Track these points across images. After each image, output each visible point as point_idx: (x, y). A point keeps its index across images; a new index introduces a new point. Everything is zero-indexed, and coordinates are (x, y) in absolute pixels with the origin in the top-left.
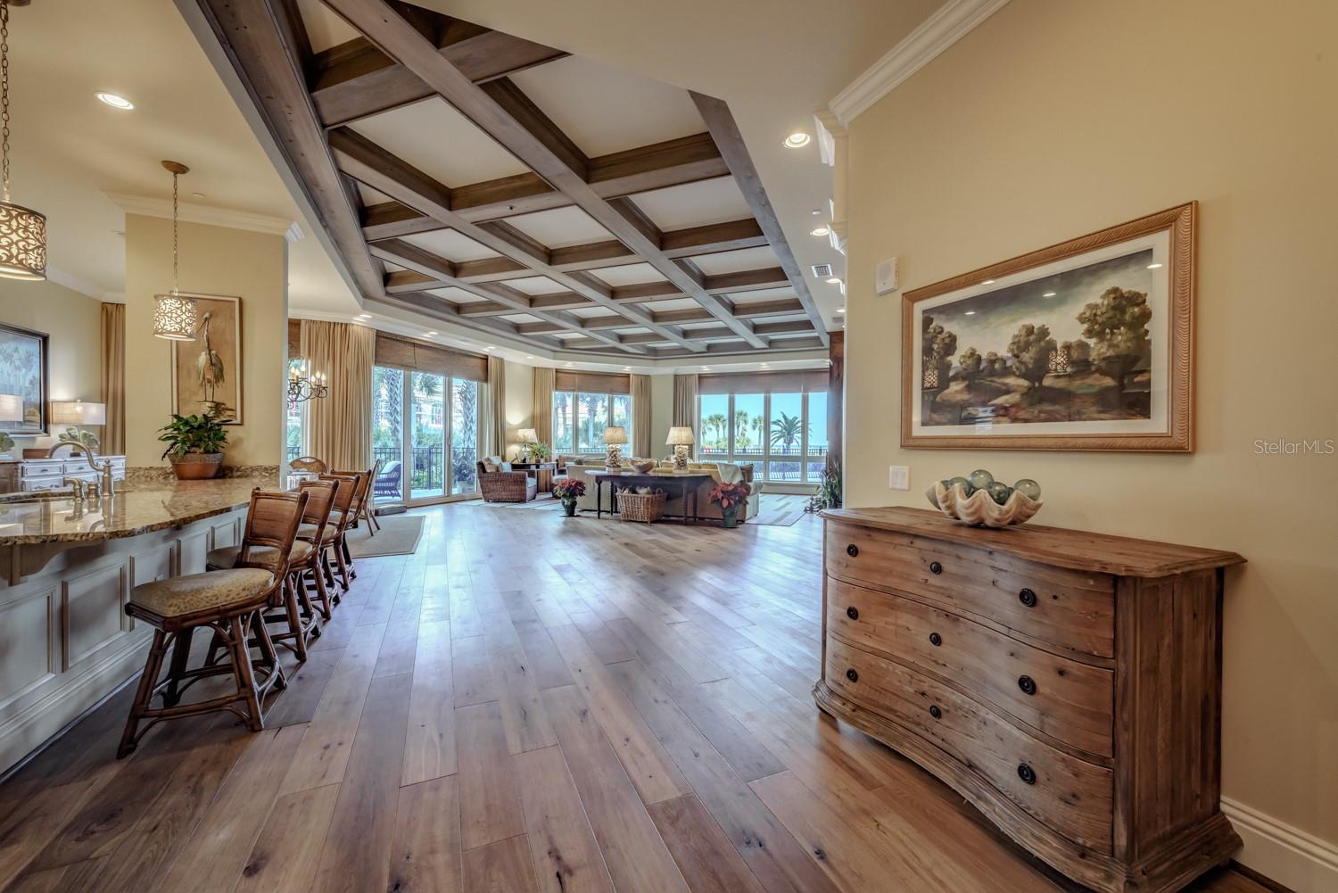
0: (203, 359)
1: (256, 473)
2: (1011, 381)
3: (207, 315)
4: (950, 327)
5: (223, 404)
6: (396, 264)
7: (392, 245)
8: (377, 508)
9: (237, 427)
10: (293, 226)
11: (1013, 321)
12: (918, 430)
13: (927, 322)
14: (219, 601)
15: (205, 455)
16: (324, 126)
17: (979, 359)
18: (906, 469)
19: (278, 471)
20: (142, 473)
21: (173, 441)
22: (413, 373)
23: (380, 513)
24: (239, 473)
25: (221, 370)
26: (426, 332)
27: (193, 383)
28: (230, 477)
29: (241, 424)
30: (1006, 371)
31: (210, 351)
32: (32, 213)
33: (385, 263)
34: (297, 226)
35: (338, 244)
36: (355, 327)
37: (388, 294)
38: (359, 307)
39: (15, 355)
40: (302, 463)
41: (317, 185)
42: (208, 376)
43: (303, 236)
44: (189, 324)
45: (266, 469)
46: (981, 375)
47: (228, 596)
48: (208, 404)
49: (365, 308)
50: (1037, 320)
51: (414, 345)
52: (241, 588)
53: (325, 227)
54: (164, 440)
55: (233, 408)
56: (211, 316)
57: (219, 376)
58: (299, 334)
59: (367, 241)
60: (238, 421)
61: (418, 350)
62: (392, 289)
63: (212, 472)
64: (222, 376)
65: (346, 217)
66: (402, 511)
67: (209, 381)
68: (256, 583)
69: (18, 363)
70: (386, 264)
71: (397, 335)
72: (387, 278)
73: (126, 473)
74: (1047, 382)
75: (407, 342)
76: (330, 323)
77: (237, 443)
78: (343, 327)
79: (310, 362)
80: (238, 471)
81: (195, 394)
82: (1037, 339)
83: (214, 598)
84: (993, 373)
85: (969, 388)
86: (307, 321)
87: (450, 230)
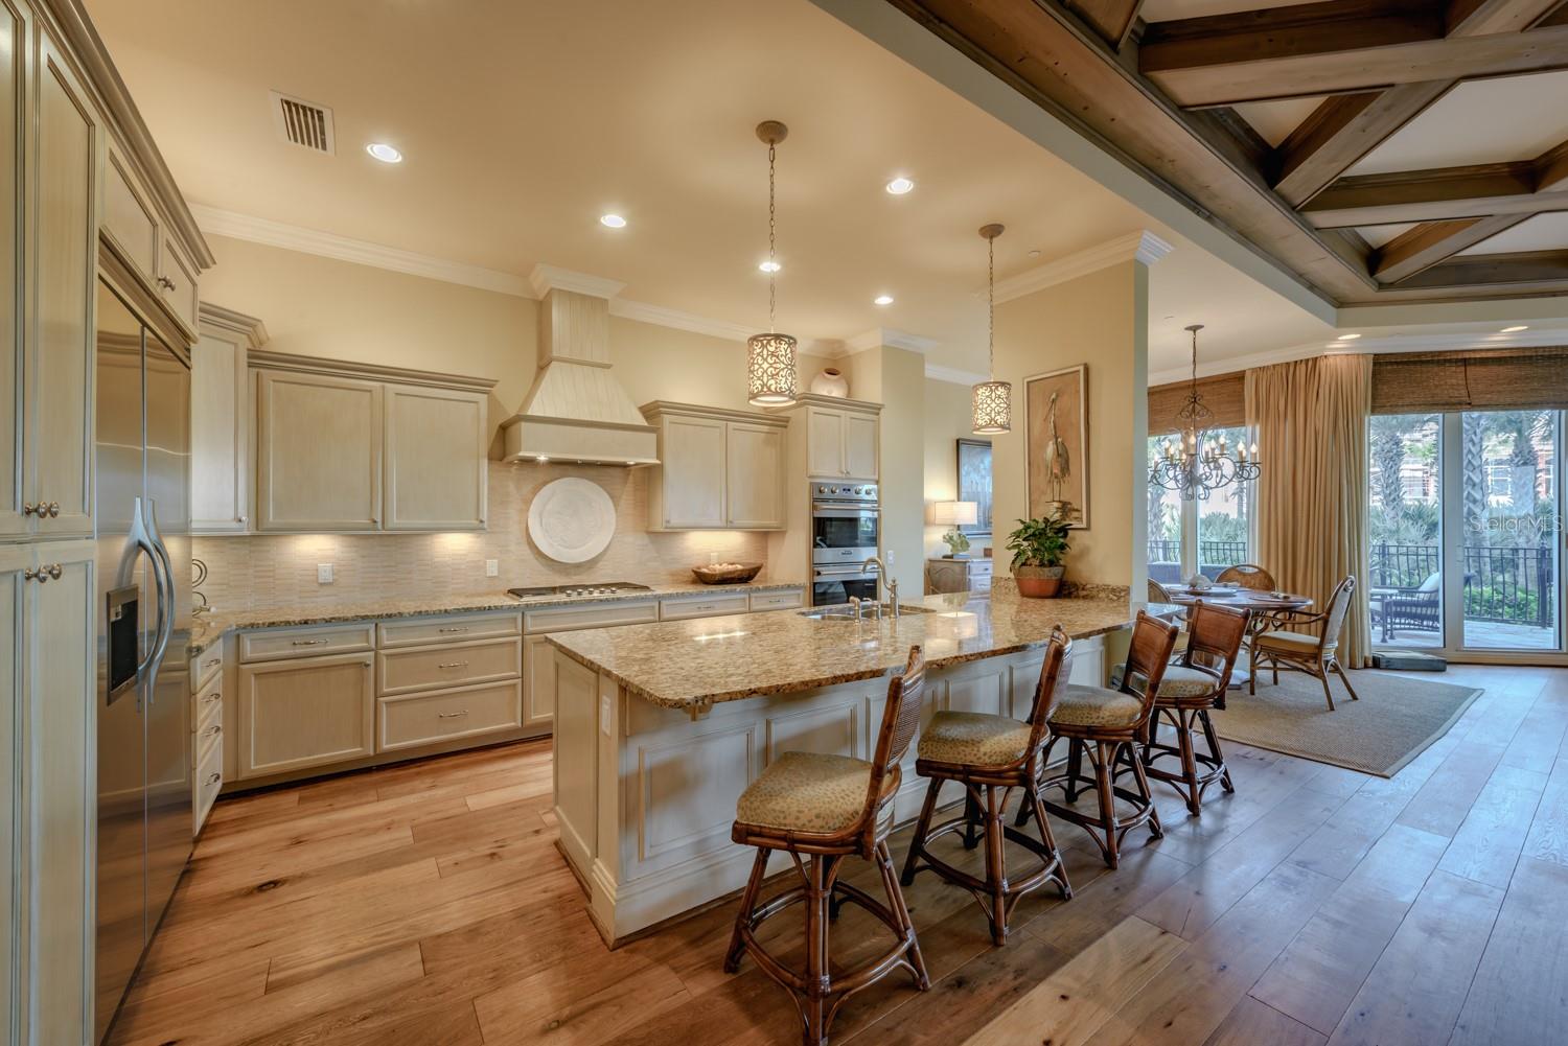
0: (1050, 449)
1: (1102, 595)
3: (1054, 396)
5: (1070, 503)
6: (1383, 225)
7: (1347, 192)
8: (1378, 654)
9: (1082, 532)
10: (1145, 236)
14: (787, 822)
15: (1038, 569)
16: (1112, 45)
19: (1128, 594)
20: (1002, 583)
21: (1016, 551)
22: (1464, 414)
23: (1383, 665)
24: (1085, 593)
25: (1067, 461)
26: (1497, 330)
27: (1041, 480)
28: (1075, 597)
29: (1088, 528)
31: (1057, 439)
32: (778, 337)
33: (1361, 231)
34: (1150, 234)
35: (1247, 236)
36: (1331, 360)
37: (1382, 286)
38: (1330, 327)
39: (982, 466)
40: (1240, 573)
41: (1160, 156)
42: (1055, 471)
43: (1172, 248)
44: (999, 413)
45: (1113, 590)
47: (797, 818)
48: (1056, 504)
49: (1341, 324)
51: (1465, 362)
52: (815, 812)
53: (1210, 216)
54: (1009, 549)
55: (1079, 508)
56: (1057, 396)
57: (1065, 469)
58: (1243, 390)
59: (1294, 208)
60: (1084, 525)
61: (1473, 371)
62: (1388, 274)
63: (1051, 589)
64: (1068, 469)
65: (1232, 184)
66: (1437, 667)
67: (1056, 477)
68: (838, 811)
69: (983, 472)
70: (1365, 233)
71: (1419, 354)
72: (1374, 259)
73: (992, 582)
75: (1450, 361)
76: (1288, 364)
77: (1084, 552)
78: (1310, 363)
79: (1258, 428)
80: (1083, 589)
81: (1044, 493)
83: (782, 816)
86: (1254, 370)
87: (1463, 85)
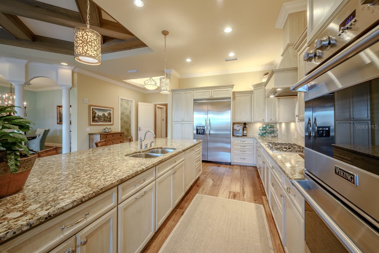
2: (102, 118)
4: (96, 111)
11: (102, 112)
12: (92, 123)
13: (93, 110)
17: (99, 116)
18: (89, 128)
30: (102, 117)
46: (99, 117)
50: (104, 113)
74: (105, 119)
82: (104, 115)
84: (100, 117)
85: (98, 118)
